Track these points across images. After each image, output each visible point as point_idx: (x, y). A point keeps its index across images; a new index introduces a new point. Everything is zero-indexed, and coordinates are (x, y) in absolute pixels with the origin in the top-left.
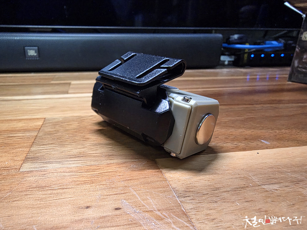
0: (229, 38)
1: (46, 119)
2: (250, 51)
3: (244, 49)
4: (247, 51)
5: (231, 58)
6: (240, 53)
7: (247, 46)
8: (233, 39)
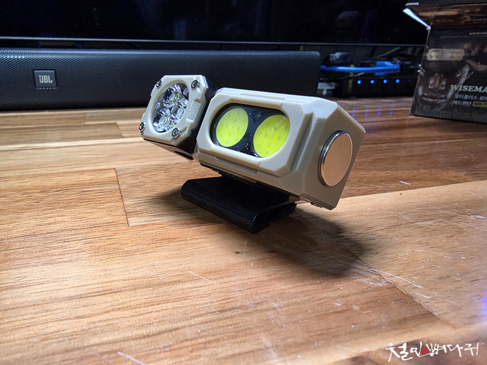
0: (329, 57)
1: (116, 169)
2: (355, 75)
3: (348, 73)
4: (351, 75)
5: (331, 86)
6: (343, 78)
7: (352, 68)
8: (334, 58)
